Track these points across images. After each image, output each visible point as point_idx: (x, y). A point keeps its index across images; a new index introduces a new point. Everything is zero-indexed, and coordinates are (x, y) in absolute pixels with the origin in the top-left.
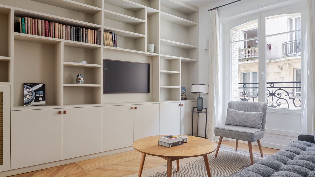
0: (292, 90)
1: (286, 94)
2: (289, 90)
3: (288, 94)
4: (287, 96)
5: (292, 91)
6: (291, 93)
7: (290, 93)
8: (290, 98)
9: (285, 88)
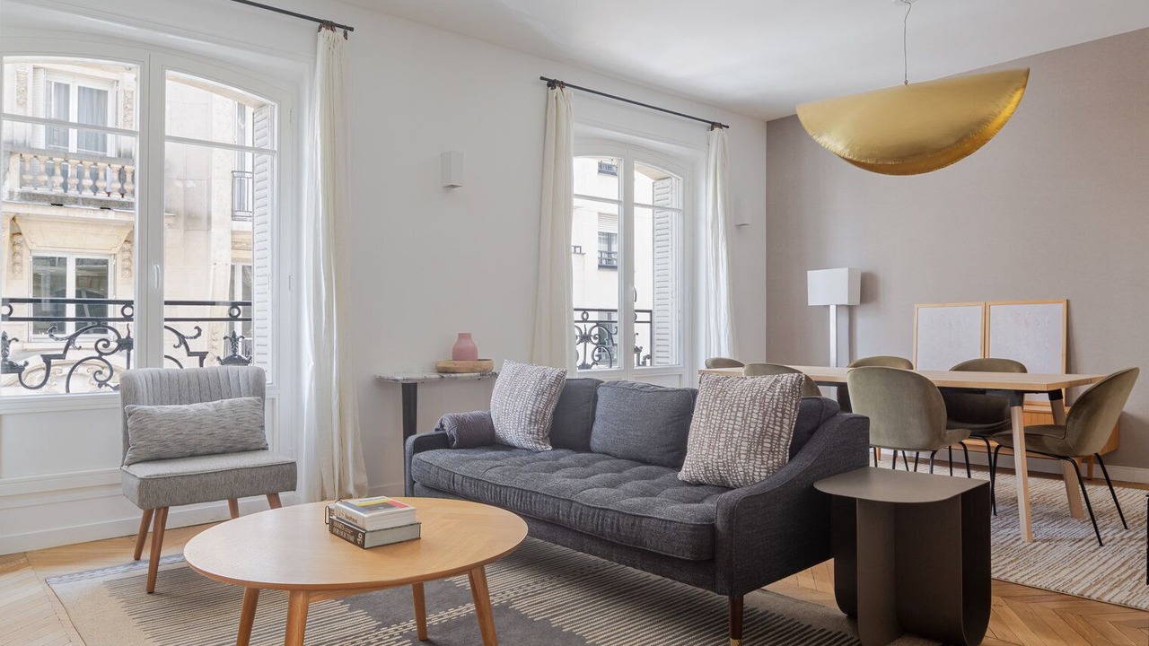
0: (197, 328)
1: (176, 341)
2: (187, 329)
3: (182, 339)
4: (179, 346)
5: (197, 331)
6: (195, 337)
7: (191, 338)
8: (190, 354)
9: (173, 323)
